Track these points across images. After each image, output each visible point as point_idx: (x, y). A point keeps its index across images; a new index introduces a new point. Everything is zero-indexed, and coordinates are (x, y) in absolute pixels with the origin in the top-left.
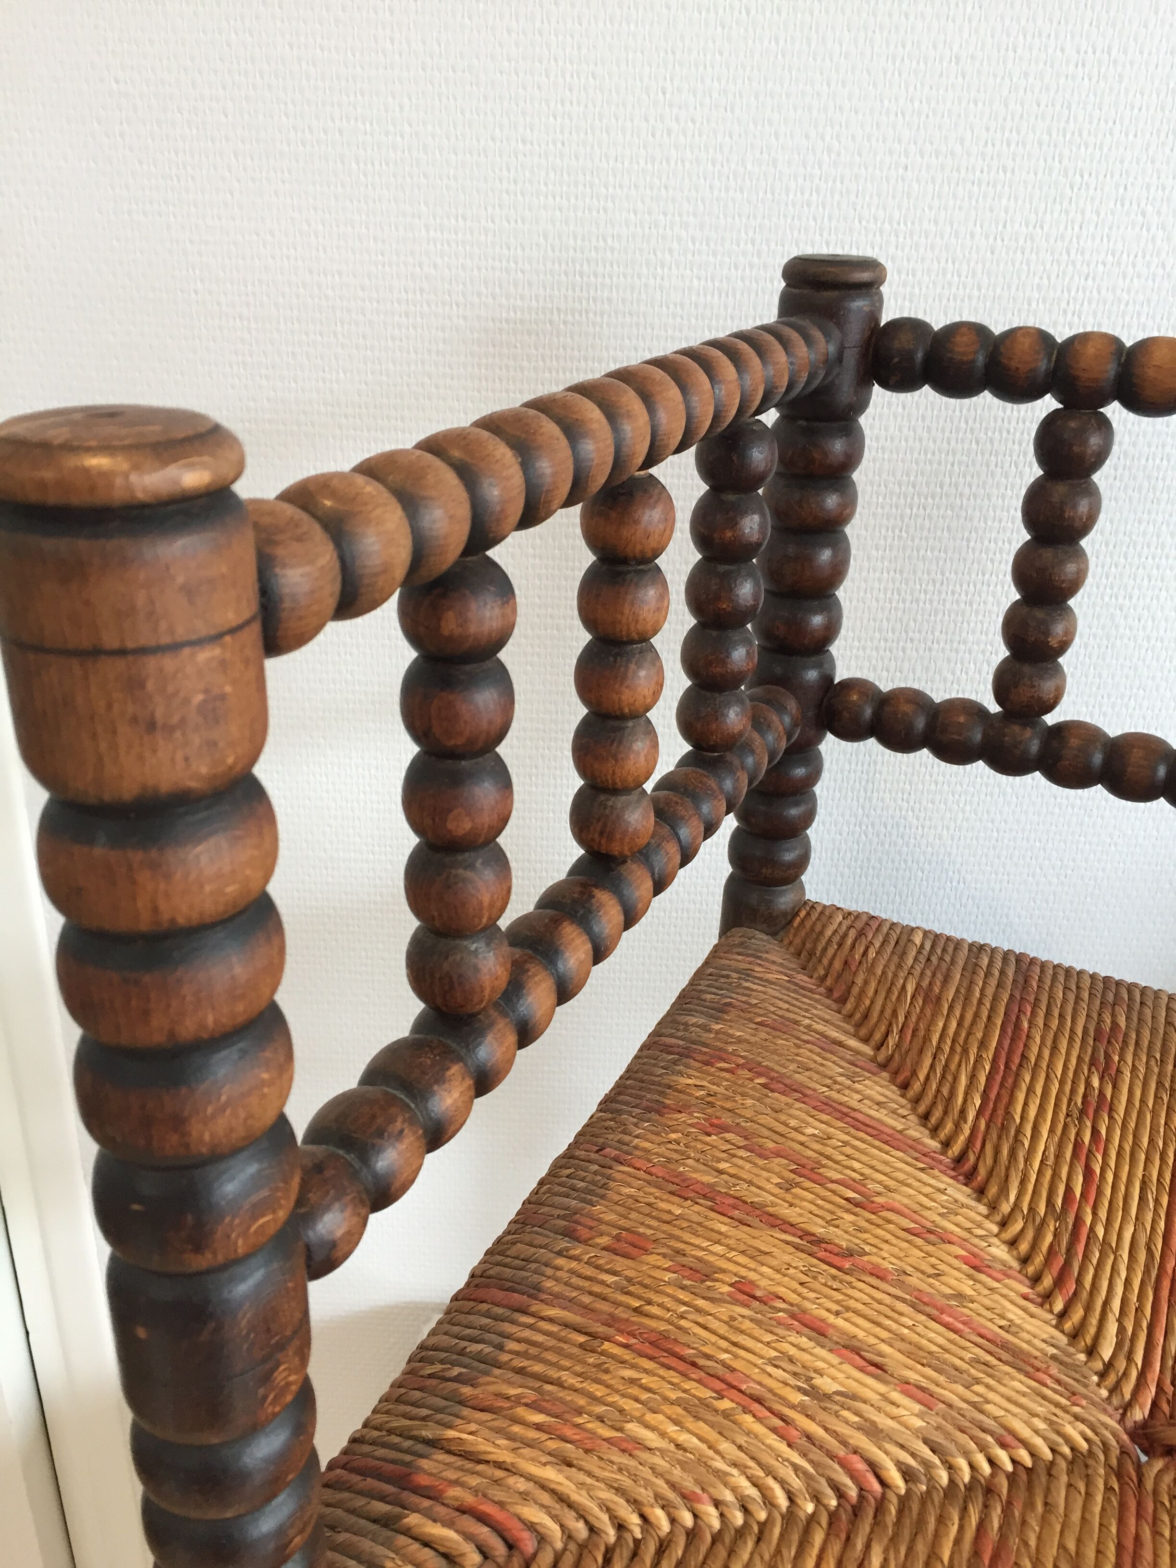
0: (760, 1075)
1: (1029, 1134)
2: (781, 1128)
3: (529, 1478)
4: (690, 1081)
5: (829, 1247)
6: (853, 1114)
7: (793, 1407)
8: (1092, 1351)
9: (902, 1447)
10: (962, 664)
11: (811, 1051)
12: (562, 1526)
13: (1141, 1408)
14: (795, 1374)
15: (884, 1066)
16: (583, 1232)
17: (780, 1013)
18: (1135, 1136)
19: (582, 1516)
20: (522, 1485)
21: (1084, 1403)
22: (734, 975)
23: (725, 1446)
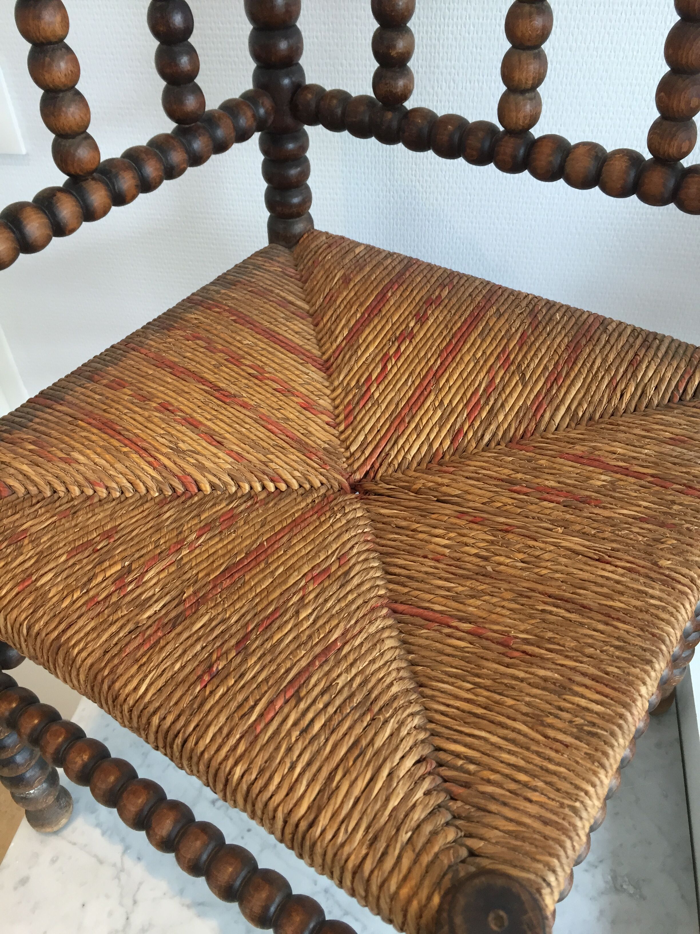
0: (234, 315)
1: (362, 349)
2: (230, 340)
3: (16, 469)
4: (193, 316)
5: (223, 392)
6: (277, 336)
7: (162, 454)
8: (347, 448)
9: (215, 475)
10: (438, 82)
11: (271, 306)
12: (26, 488)
13: (360, 474)
14: (170, 441)
15: (311, 316)
16: (97, 377)
17: (265, 286)
18: (419, 351)
19: (36, 485)
20: (12, 471)
21: (328, 468)
22: (251, 267)
23: (118, 466)
